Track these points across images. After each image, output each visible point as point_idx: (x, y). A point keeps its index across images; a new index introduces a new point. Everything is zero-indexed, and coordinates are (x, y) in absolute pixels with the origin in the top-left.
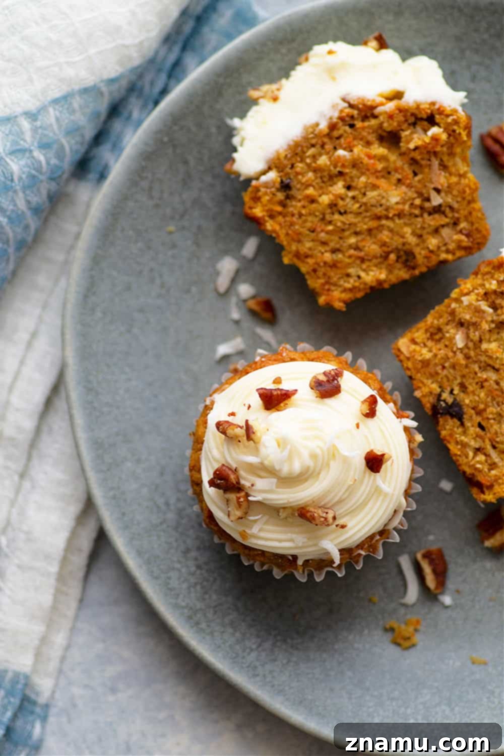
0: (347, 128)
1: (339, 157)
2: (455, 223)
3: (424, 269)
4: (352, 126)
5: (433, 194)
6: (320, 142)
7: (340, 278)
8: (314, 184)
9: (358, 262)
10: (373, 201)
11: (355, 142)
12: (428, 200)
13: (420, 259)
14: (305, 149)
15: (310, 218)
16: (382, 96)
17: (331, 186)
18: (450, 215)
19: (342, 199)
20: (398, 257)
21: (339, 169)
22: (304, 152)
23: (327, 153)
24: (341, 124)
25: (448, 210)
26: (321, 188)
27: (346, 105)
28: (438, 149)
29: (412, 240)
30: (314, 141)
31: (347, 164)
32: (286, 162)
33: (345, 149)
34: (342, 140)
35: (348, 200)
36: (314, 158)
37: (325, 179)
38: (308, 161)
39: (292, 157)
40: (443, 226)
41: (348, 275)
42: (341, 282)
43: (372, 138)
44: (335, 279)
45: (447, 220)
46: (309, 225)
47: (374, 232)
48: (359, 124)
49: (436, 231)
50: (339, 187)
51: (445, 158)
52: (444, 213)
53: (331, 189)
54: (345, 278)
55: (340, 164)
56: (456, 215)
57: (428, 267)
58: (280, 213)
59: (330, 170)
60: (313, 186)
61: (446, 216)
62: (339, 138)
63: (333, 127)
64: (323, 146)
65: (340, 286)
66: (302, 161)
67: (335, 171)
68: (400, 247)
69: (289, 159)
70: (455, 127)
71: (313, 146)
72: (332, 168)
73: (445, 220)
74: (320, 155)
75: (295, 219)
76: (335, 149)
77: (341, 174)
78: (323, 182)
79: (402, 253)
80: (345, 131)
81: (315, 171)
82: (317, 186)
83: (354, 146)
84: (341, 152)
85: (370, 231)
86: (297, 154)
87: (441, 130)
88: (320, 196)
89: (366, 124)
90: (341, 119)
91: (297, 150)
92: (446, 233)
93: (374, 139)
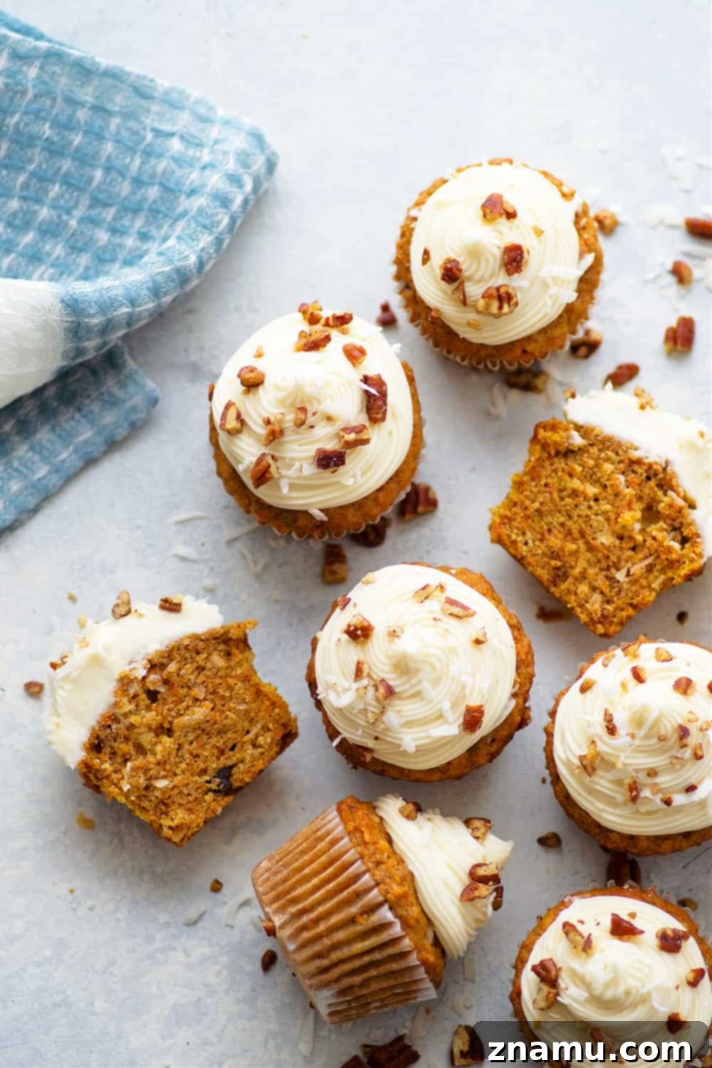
0: (645, 475)
1: (618, 479)
2: (608, 602)
3: (557, 595)
4: (649, 478)
5: (624, 571)
6: (622, 458)
7: (518, 528)
8: (586, 469)
9: (539, 536)
10: (595, 524)
11: (636, 487)
12: (618, 570)
13: (564, 586)
14: (611, 448)
15: (556, 480)
16: (685, 492)
17: (591, 484)
18: (613, 594)
19: (585, 499)
20: (558, 568)
21: (608, 483)
22: (608, 448)
23: (617, 469)
24: (645, 467)
25: (616, 590)
26: (585, 477)
27: (664, 465)
28: (663, 557)
29: (577, 571)
30: (620, 452)
31: (615, 488)
32: (592, 437)
33: (626, 481)
34: (632, 476)
35: (586, 503)
36: (608, 460)
37: (594, 477)
38: (603, 455)
39: (600, 441)
40: (602, 593)
41: (524, 534)
42: (515, 531)
43: (646, 499)
44: (515, 524)
45: (608, 594)
46: (550, 481)
47: (569, 538)
48: (653, 483)
49: (594, 589)
50: (592, 490)
51: (659, 567)
52: (612, 587)
53: (588, 485)
54: (520, 532)
55: (611, 482)
56: (615, 599)
57: (561, 597)
58: (550, 454)
59: (603, 477)
60: (583, 470)
61: (610, 591)
62: (634, 472)
63: (639, 462)
64: (620, 462)
65: (512, 532)
66: (600, 450)
67: (604, 481)
68: (567, 565)
69: (596, 439)
70: (687, 562)
71: (617, 454)
72: (606, 478)
73: (606, 590)
74: (613, 463)
75: (549, 467)
76: (623, 473)
77: (605, 487)
78: (591, 477)
79: (563, 570)
80: (641, 475)
81: (597, 465)
82: (584, 473)
83: (633, 487)
84: (622, 478)
85: (569, 533)
86: (604, 444)
87: (680, 552)
88: (578, 479)
89: (656, 489)
90: (650, 466)
91: (606, 444)
92: (597, 597)
93: (646, 502)
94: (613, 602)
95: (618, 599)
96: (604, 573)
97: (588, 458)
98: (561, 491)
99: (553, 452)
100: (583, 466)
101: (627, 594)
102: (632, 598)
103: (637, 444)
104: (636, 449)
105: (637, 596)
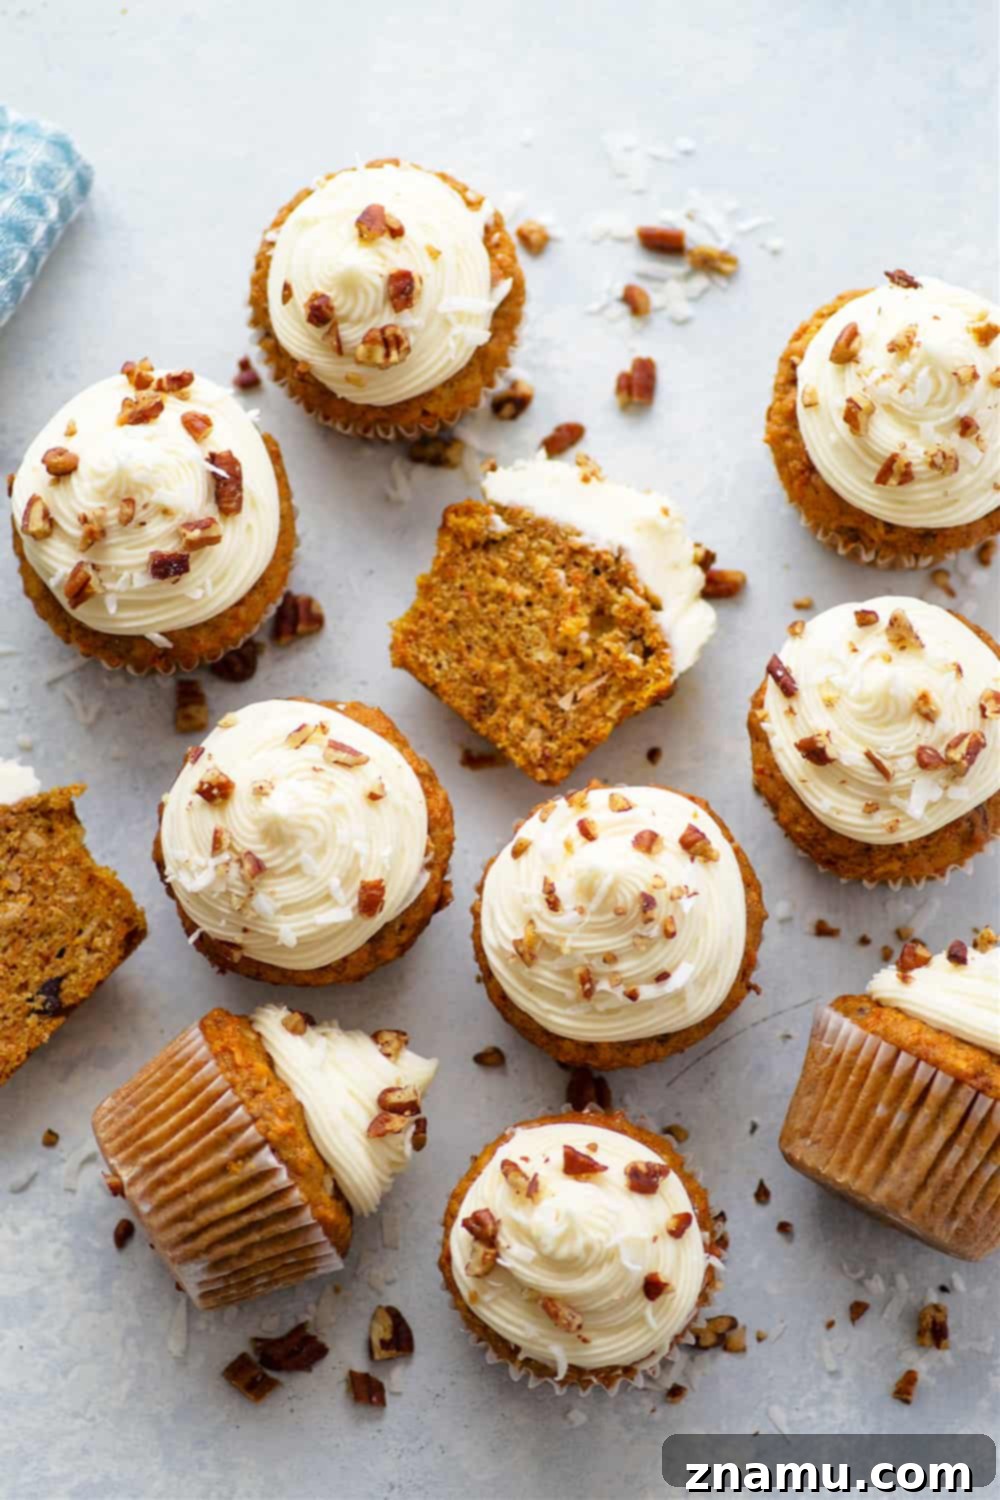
0: (592, 568)
1: (555, 575)
2: (551, 738)
3: (483, 732)
4: (597, 572)
5: (569, 697)
6: (561, 547)
7: (427, 646)
8: (514, 564)
9: (455, 656)
10: (529, 636)
11: (581, 585)
12: (561, 695)
13: (491, 720)
14: (545, 535)
15: (474, 580)
16: (646, 588)
17: (522, 584)
18: (556, 727)
19: (514, 604)
20: (482, 697)
21: (543, 581)
22: (541, 536)
23: (554, 562)
24: (591, 558)
25: (560, 721)
26: (513, 574)
27: (616, 554)
28: (620, 675)
29: (507, 699)
30: (558, 539)
31: (553, 587)
32: (520, 522)
33: (568, 577)
34: (575, 570)
35: (515, 609)
36: (542, 550)
37: (525, 575)
38: (535, 544)
39: (530, 526)
40: (542, 726)
41: (435, 653)
42: (424, 650)
43: (594, 600)
44: (423, 641)
45: (550, 727)
46: (467, 582)
47: (495, 656)
48: (602, 578)
49: (531, 722)
50: (522, 591)
51: (614, 689)
52: (554, 719)
53: (517, 584)
54: (430, 652)
55: (548, 580)
56: (560, 733)
57: (488, 734)
58: (464, 547)
59: (536, 573)
60: (510, 566)
61: (553, 724)
62: (577, 565)
63: (583, 551)
64: (559, 552)
65: (419, 651)
66: (531, 539)
67: (537, 578)
68: (494, 692)
69: (525, 524)
70: (652, 680)
71: (554, 542)
72: (540, 574)
73: (547, 723)
74: (548, 554)
75: (464, 564)
76: (563, 567)
77: (539, 586)
78: (521, 574)
79: (489, 698)
80: (587, 568)
81: (528, 559)
82: (512, 569)
83: (576, 585)
84: (561, 574)
85: (495, 649)
86: (535, 529)
87: (641, 668)
88: (504, 577)
89: (607, 586)
90: (598, 556)
91: (538, 529)
92: (535, 733)
93: (595, 603)
94: (557, 738)
95: (563, 733)
96: (543, 700)
97: (516, 549)
98: (482, 594)
99: (469, 544)
100: (510, 561)
101: (574, 727)
102: (582, 732)
103: (579, 528)
104: (579, 534)
105: (589, 728)
